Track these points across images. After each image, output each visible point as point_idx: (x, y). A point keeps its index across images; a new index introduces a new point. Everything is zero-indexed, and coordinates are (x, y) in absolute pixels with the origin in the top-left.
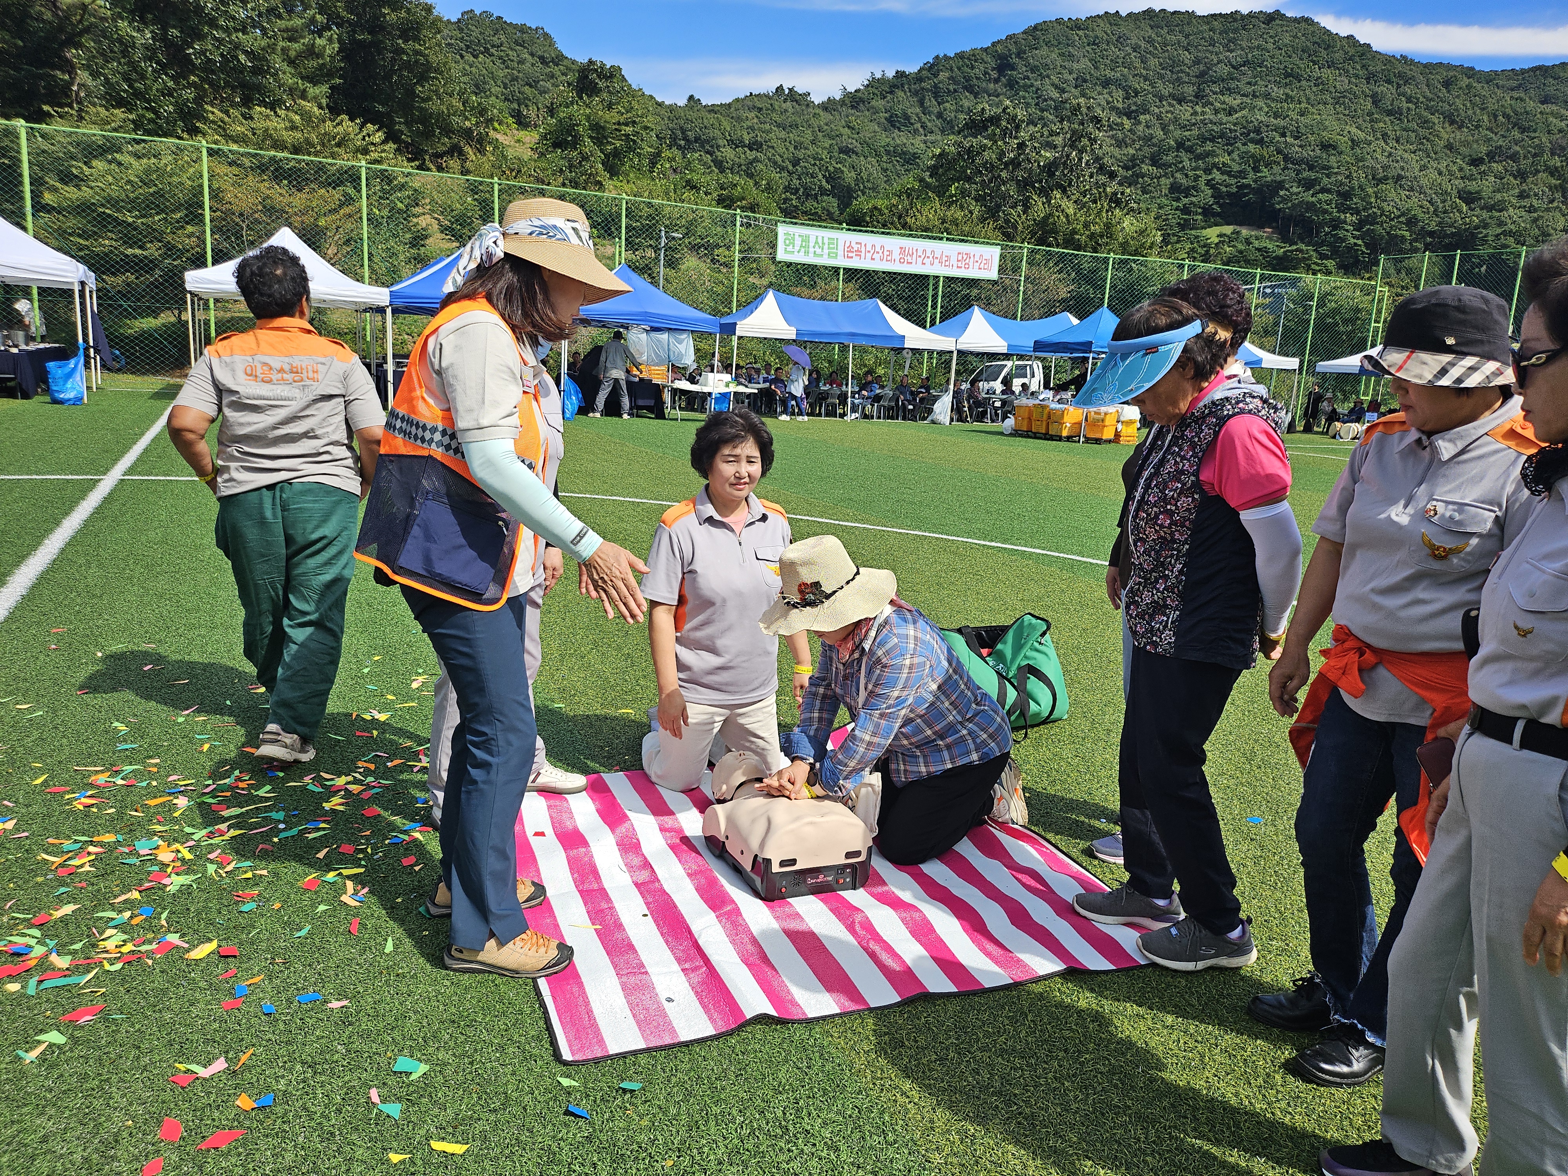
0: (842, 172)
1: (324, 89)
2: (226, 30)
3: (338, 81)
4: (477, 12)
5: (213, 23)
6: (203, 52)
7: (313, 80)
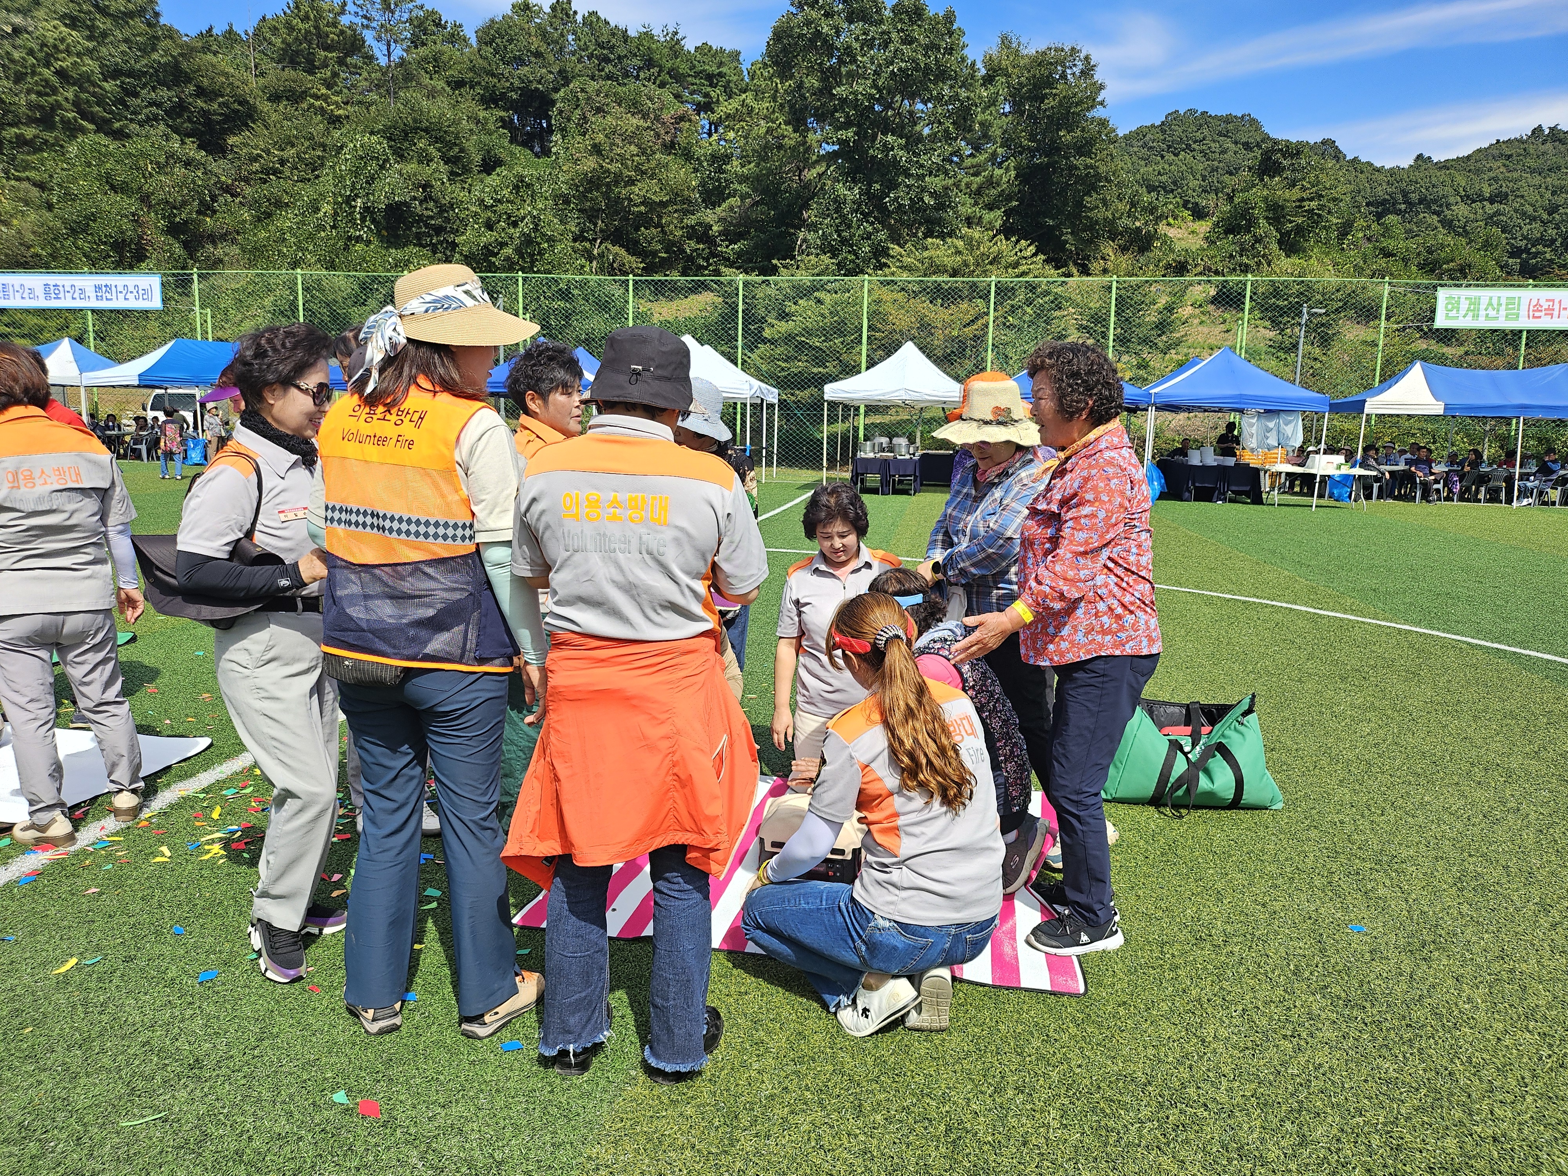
1: (999, 213)
2: (916, 177)
3: (1014, 204)
4: (1182, 112)
5: (906, 173)
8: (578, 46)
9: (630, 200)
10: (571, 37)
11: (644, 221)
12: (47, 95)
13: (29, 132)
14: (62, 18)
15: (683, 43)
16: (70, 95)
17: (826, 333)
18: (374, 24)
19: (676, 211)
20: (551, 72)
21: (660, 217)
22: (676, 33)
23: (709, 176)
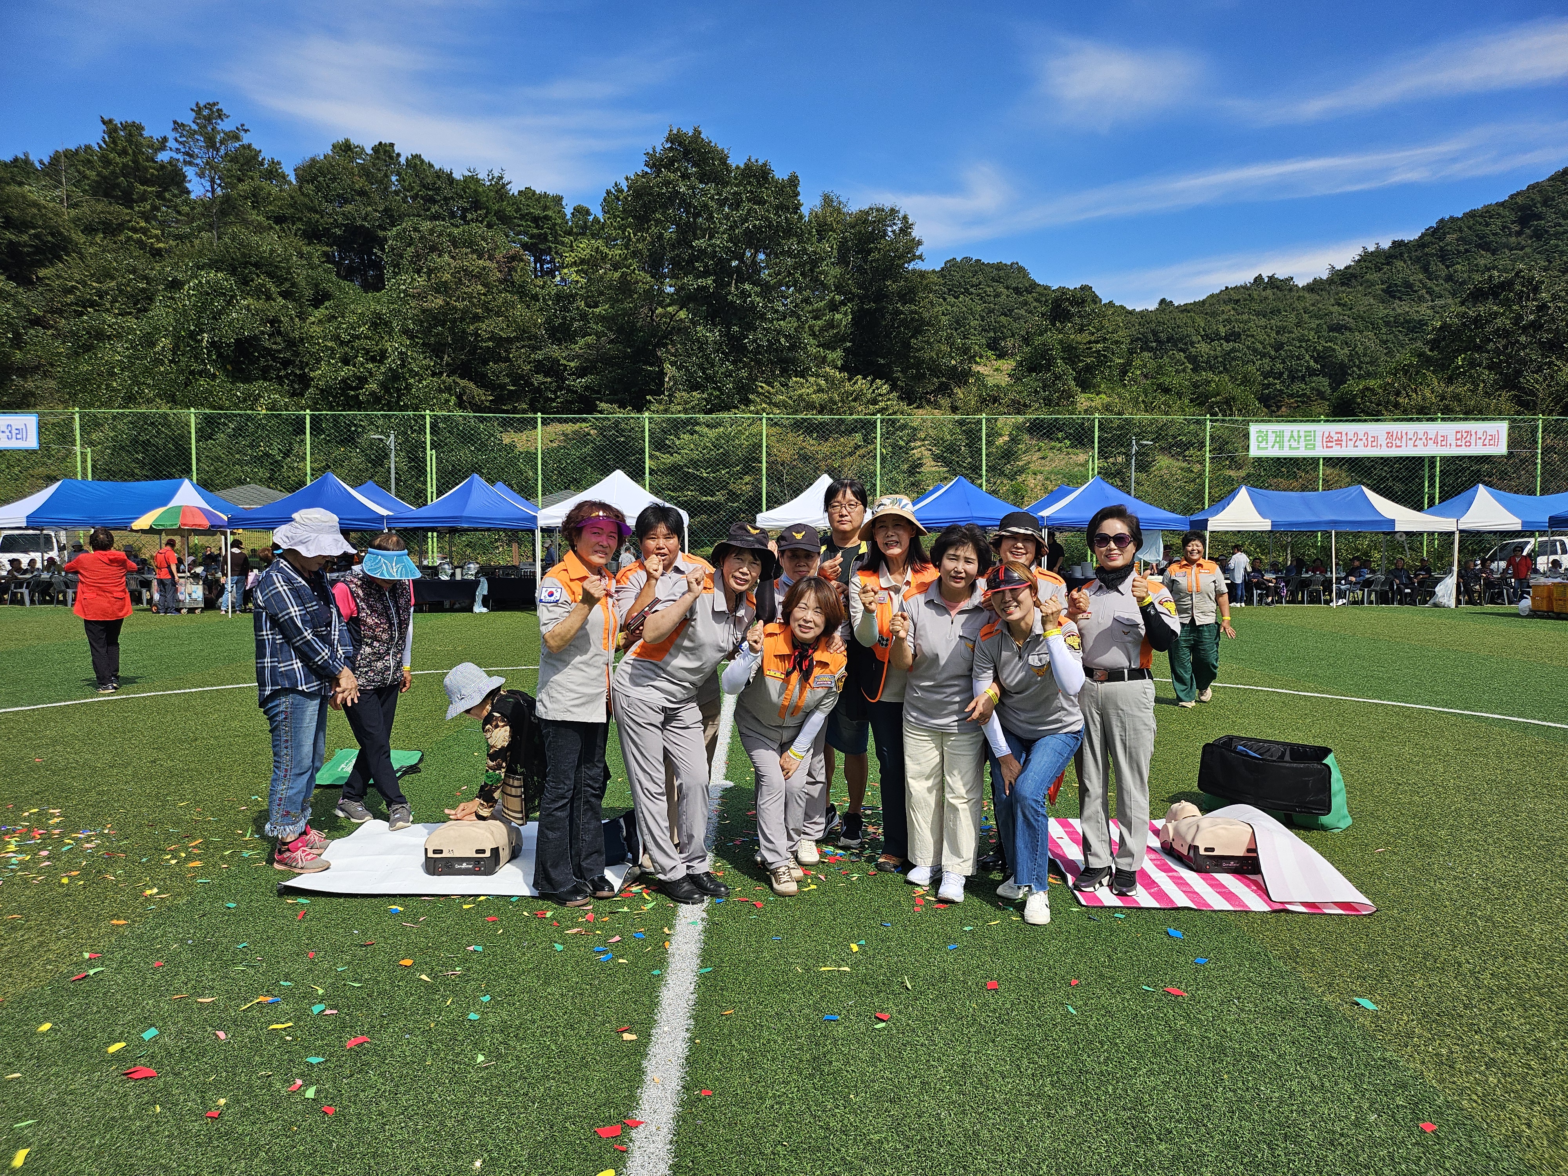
0: (1334, 350)
1: (839, 352)
2: (771, 322)
3: (848, 344)
4: (959, 260)
5: (763, 317)
6: (755, 341)
7: (829, 346)
8: (402, 186)
9: (477, 335)
10: (394, 178)
11: (493, 355)
15: (509, 187)
17: (714, 464)
18: (198, 161)
19: (523, 347)
20: (376, 211)
21: (508, 351)
22: (501, 178)
23: (554, 314)
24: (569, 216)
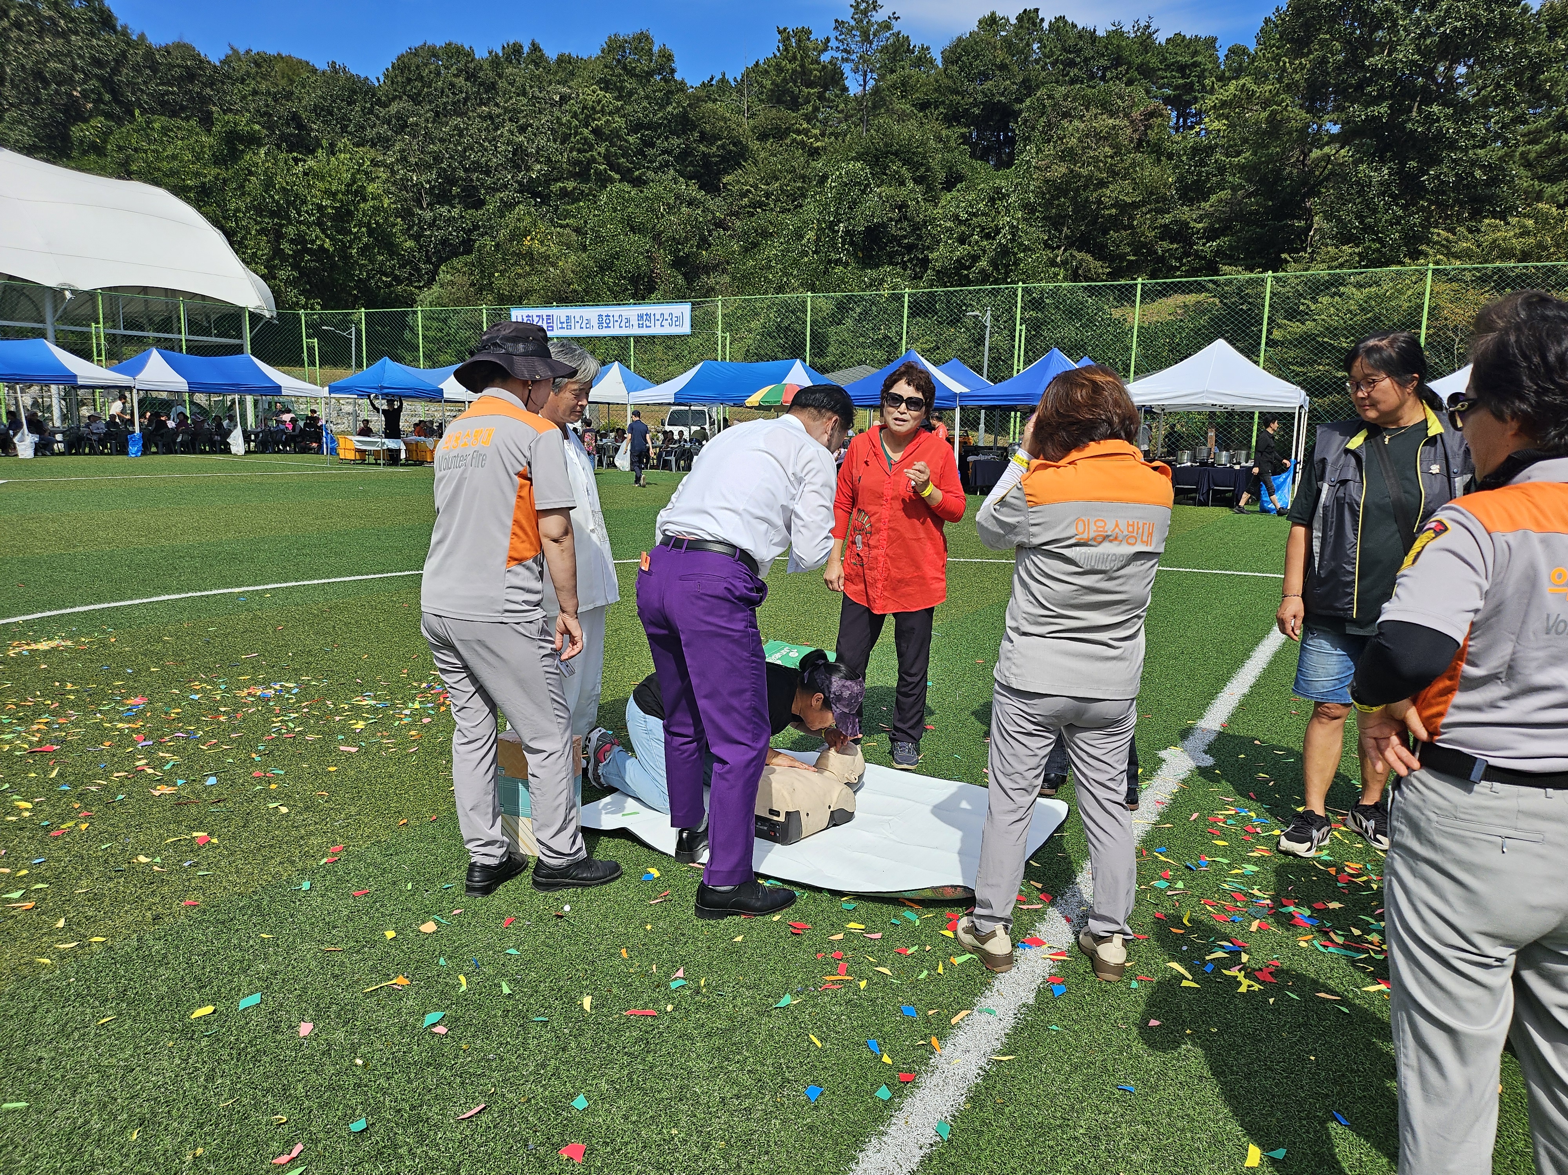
5: (1452, 146)
7: (1552, 178)
8: (1043, 53)
9: (1099, 202)
10: (1035, 46)
11: (1115, 223)
12: (586, 151)
13: (570, 185)
14: (598, 83)
15: (1155, 36)
16: (602, 150)
18: (854, 57)
19: (1149, 212)
20: (1014, 83)
21: (1132, 218)
22: (1148, 27)
23: (1188, 171)
24: (1222, 58)
